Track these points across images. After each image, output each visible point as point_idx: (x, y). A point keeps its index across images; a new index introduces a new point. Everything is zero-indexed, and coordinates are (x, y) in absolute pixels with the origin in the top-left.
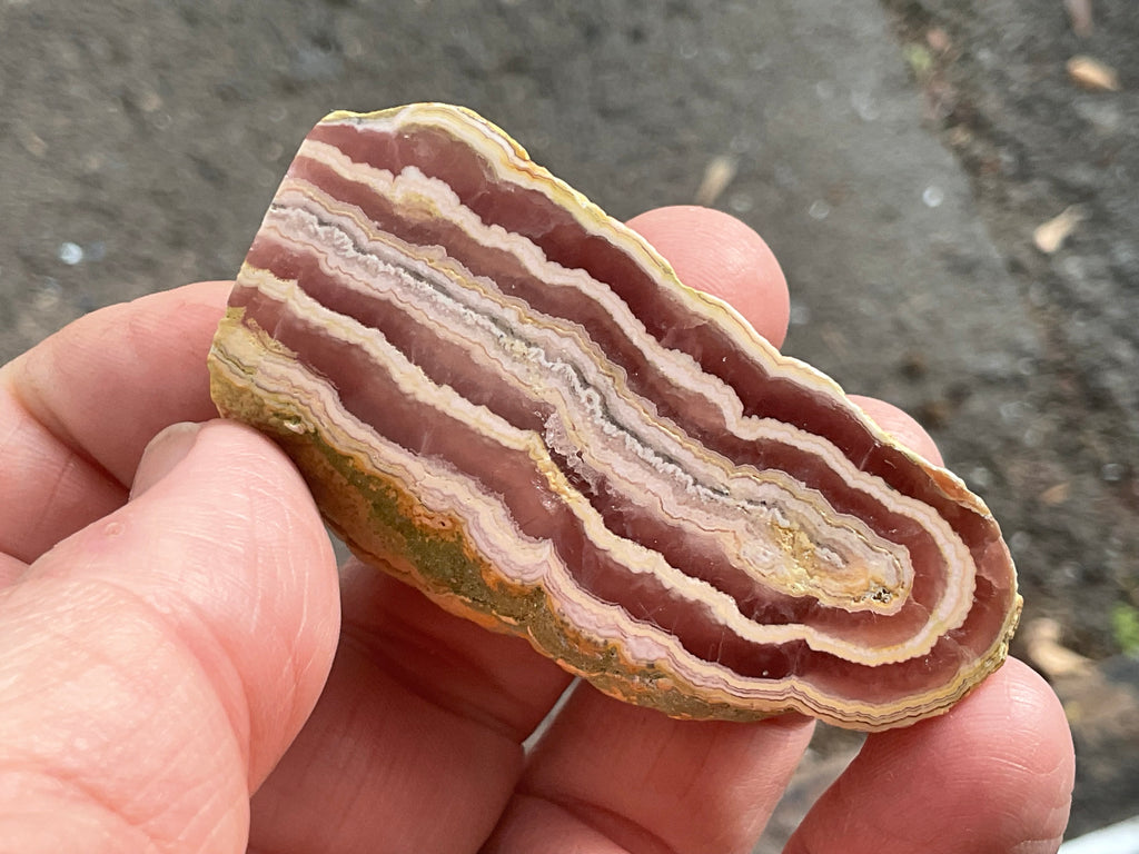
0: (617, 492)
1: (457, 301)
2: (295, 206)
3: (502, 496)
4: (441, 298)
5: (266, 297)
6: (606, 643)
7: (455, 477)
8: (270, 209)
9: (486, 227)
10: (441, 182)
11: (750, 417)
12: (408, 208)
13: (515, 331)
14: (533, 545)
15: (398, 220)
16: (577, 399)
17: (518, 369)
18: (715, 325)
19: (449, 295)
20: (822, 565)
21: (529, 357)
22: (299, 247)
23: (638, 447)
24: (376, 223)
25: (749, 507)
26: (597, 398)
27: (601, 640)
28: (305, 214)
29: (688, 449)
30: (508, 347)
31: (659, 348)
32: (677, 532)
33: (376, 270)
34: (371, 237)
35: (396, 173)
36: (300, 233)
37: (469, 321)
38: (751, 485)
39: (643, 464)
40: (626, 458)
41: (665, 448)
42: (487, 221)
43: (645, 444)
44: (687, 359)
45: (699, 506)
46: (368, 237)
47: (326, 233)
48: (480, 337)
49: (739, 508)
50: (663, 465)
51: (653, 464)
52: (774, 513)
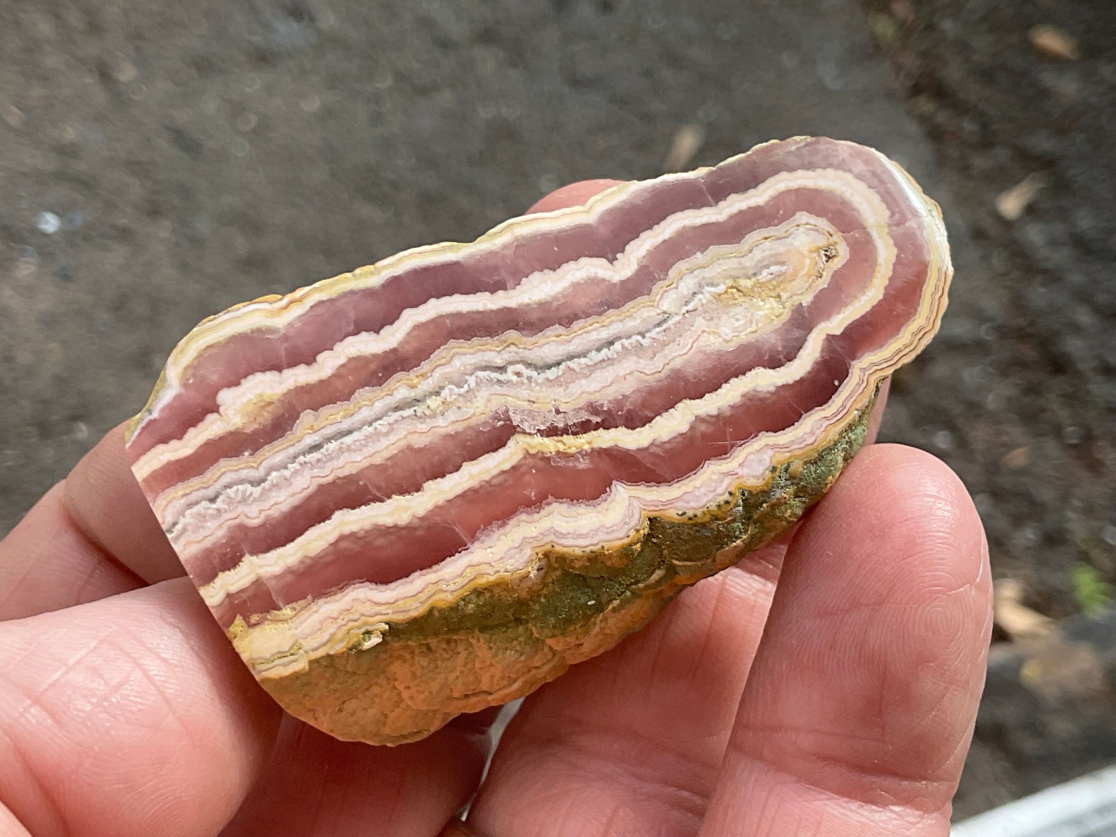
0: (610, 402)
1: (360, 428)
2: (182, 514)
3: (550, 498)
4: (348, 440)
5: (242, 591)
6: (731, 494)
7: (508, 528)
8: (169, 536)
9: (314, 364)
10: (250, 377)
11: (617, 259)
12: (252, 419)
13: (418, 398)
14: (609, 499)
15: (256, 433)
16: (510, 384)
17: (452, 415)
18: (524, 238)
19: (350, 432)
20: (774, 283)
21: (449, 399)
22: (221, 533)
23: (583, 360)
24: (246, 454)
25: (690, 307)
26: (520, 367)
27: (727, 496)
28: (196, 509)
29: (611, 323)
30: (428, 412)
31: (511, 292)
32: (675, 375)
33: (286, 479)
34: (255, 465)
35: (215, 409)
36: (209, 524)
37: (384, 430)
38: (672, 295)
39: (599, 366)
40: (586, 377)
41: (598, 340)
42: (310, 360)
43: (584, 355)
44: (536, 277)
45: (664, 345)
46: (253, 467)
47: (224, 501)
48: (402, 430)
49: (687, 315)
50: (611, 351)
51: (606, 358)
52: (709, 292)
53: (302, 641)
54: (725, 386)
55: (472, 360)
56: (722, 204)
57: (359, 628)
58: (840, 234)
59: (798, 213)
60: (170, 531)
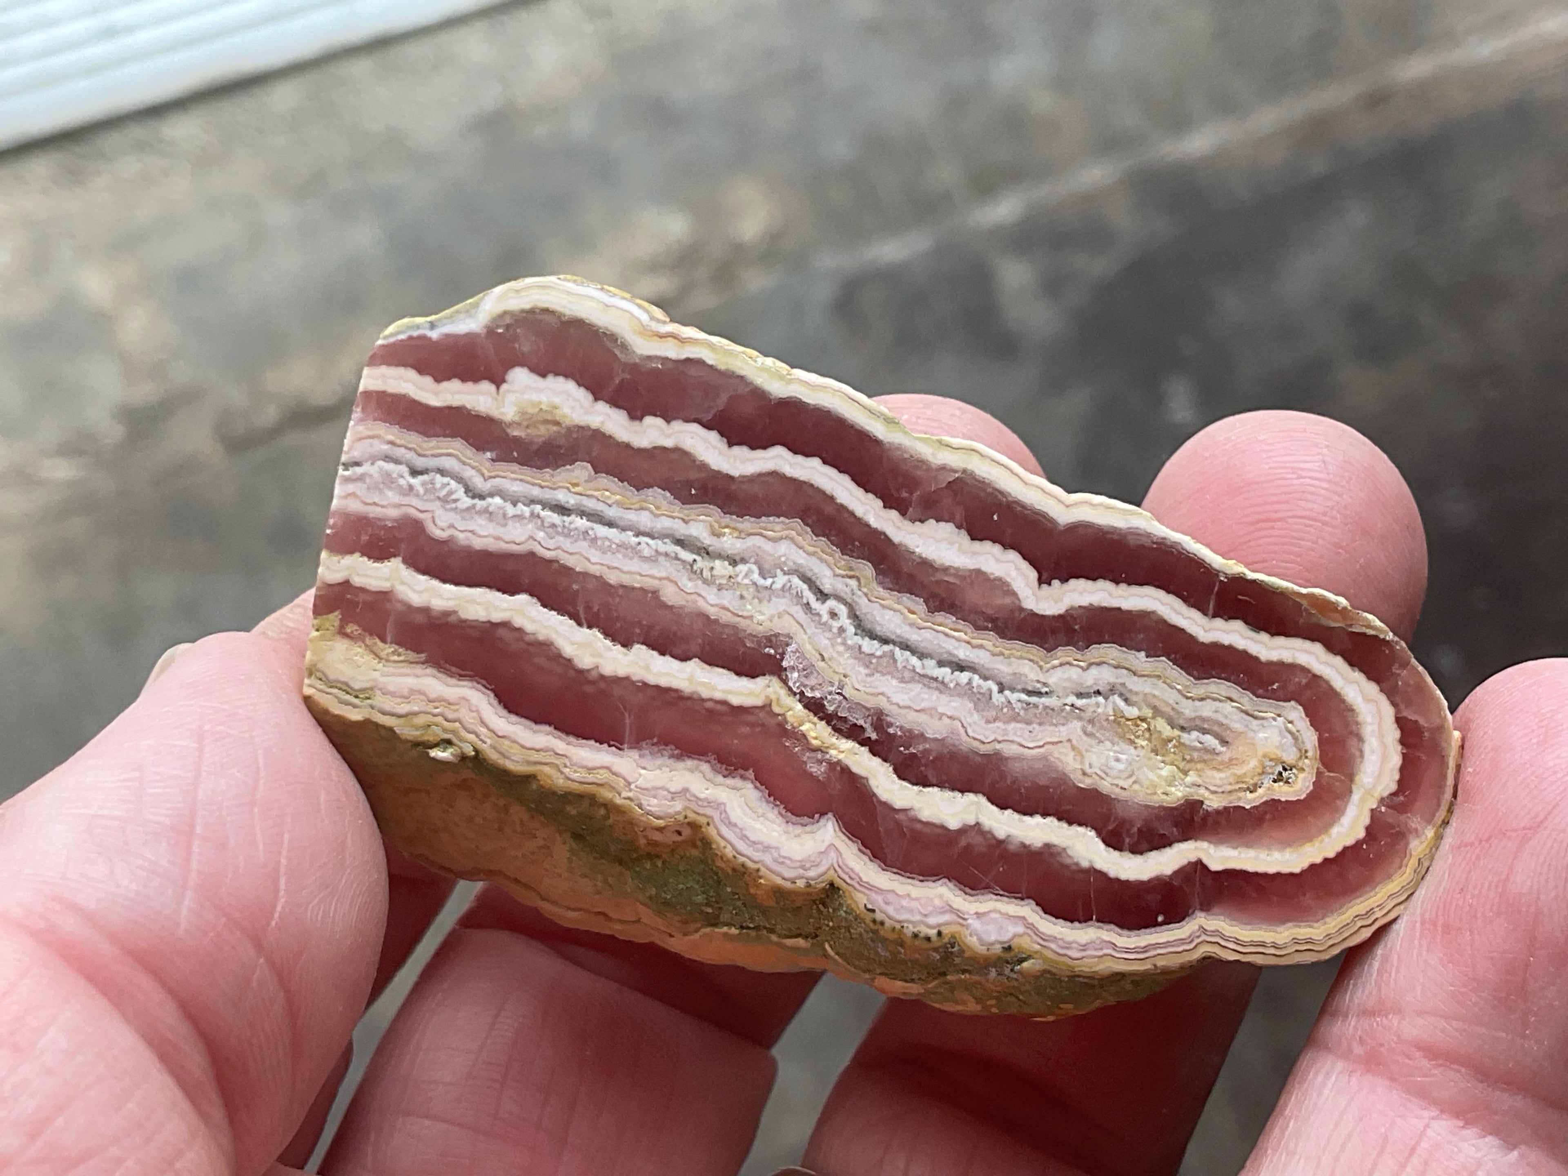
0: (901, 728)
1: (624, 529)
2: (373, 459)
3: (750, 774)
4: (602, 531)
5: (362, 590)
6: (939, 934)
7: (680, 765)
8: (341, 471)
9: (637, 423)
10: (561, 379)
11: (1050, 584)
12: (525, 423)
13: (710, 549)
14: (808, 828)
15: (517, 441)
16: (817, 618)
17: (728, 599)
18: (972, 475)
19: (610, 524)
20: (1196, 755)
21: (739, 579)
22: (393, 513)
23: (914, 660)
24: (488, 455)
25: (1079, 703)
26: (842, 610)
27: (933, 933)
28: (389, 467)
29: (981, 647)
30: (707, 574)
31: (907, 524)
32: (995, 760)
33: (504, 515)
34: (487, 474)
35: (498, 381)
36: (390, 494)
37: (646, 552)
38: (1074, 673)
39: (926, 681)
40: (902, 680)
41: (950, 654)
42: (636, 415)
43: (922, 656)
44: (946, 529)
45: (1015, 718)
46: (483, 475)
47: (423, 484)
48: (664, 569)
49: (1068, 708)
50: (953, 677)
51: (940, 679)
52: (1114, 703)
53: (378, 692)
54: (1038, 819)
55: (801, 559)
56: (1219, 622)
57: (445, 730)
58: (1317, 764)
59: (1293, 703)
60: (347, 466)
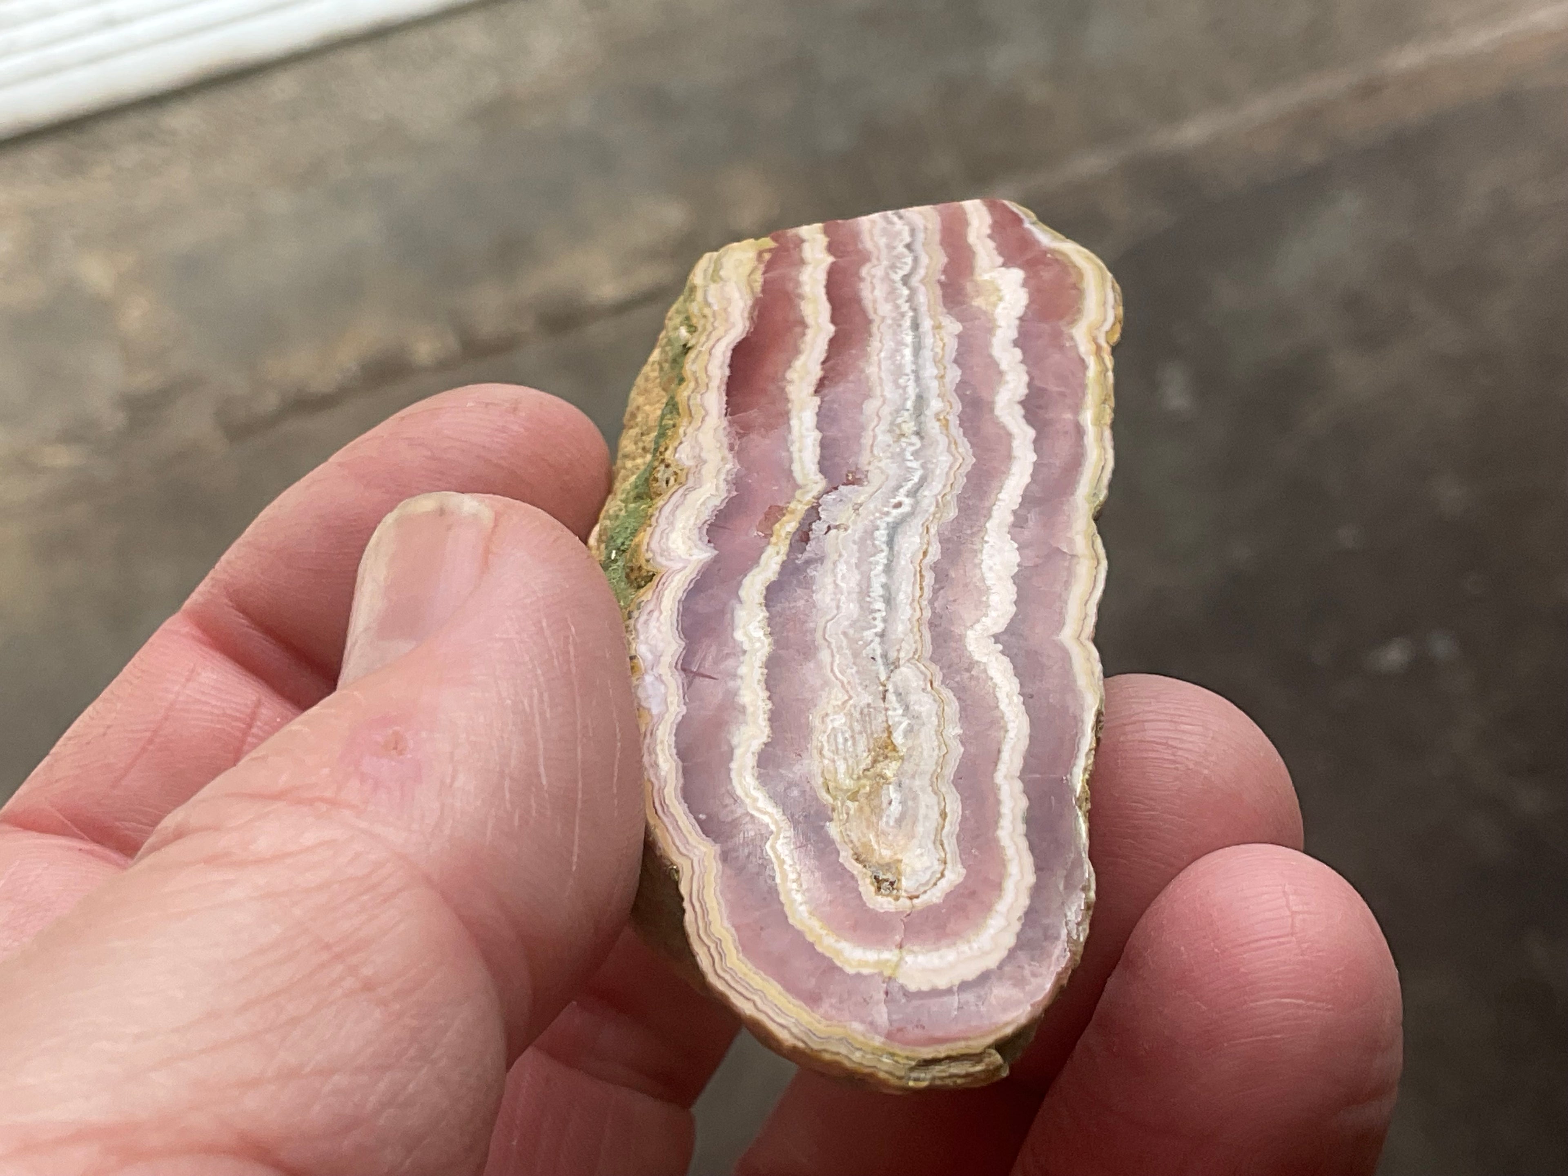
0: (814, 576)
1: (915, 363)
2: (907, 223)
3: (734, 493)
4: (908, 352)
5: (800, 251)
8: (890, 212)
9: (1012, 345)
11: (996, 643)
13: (922, 416)
14: (699, 543)
15: (960, 288)
16: (891, 497)
19: (916, 355)
20: (875, 801)
21: (904, 440)
23: (880, 567)
24: (943, 277)
26: (906, 509)
28: (906, 234)
29: (914, 609)
30: (900, 420)
31: (1005, 530)
33: (895, 299)
34: (926, 281)
35: (1007, 264)
36: (884, 239)
37: (901, 381)
38: (917, 681)
39: (865, 580)
40: (858, 564)
41: (897, 590)
42: (1019, 343)
43: (887, 572)
44: (1014, 558)
45: (856, 651)
46: (924, 279)
47: (901, 253)
48: (892, 395)
50: (877, 598)
51: (871, 590)
54: (765, 694)
56: (1019, 785)
60: (895, 214)
